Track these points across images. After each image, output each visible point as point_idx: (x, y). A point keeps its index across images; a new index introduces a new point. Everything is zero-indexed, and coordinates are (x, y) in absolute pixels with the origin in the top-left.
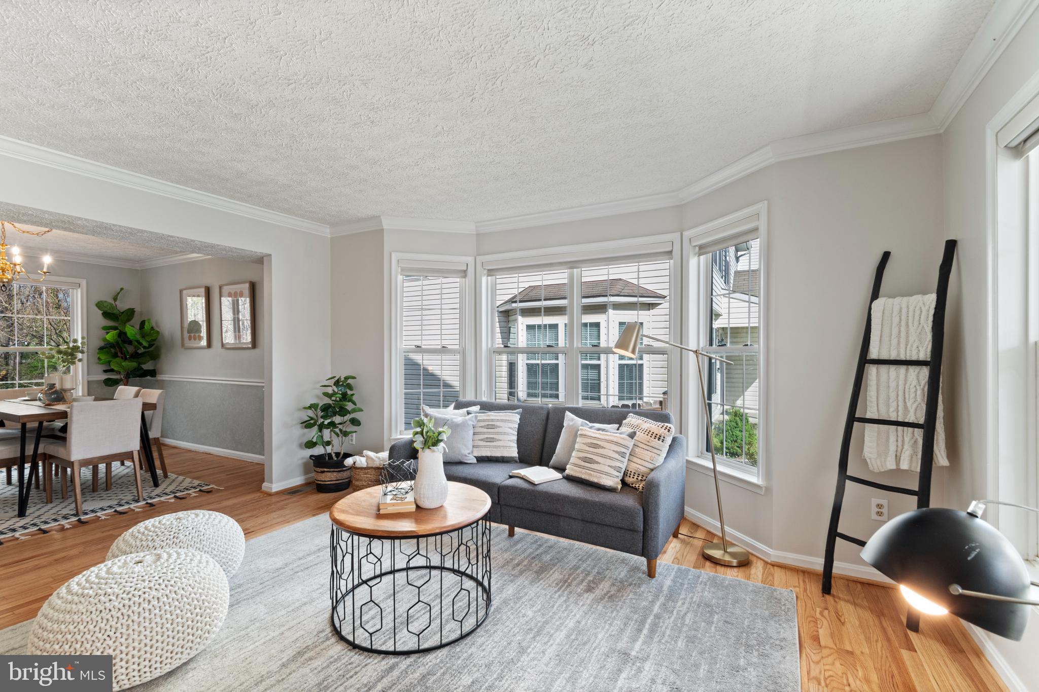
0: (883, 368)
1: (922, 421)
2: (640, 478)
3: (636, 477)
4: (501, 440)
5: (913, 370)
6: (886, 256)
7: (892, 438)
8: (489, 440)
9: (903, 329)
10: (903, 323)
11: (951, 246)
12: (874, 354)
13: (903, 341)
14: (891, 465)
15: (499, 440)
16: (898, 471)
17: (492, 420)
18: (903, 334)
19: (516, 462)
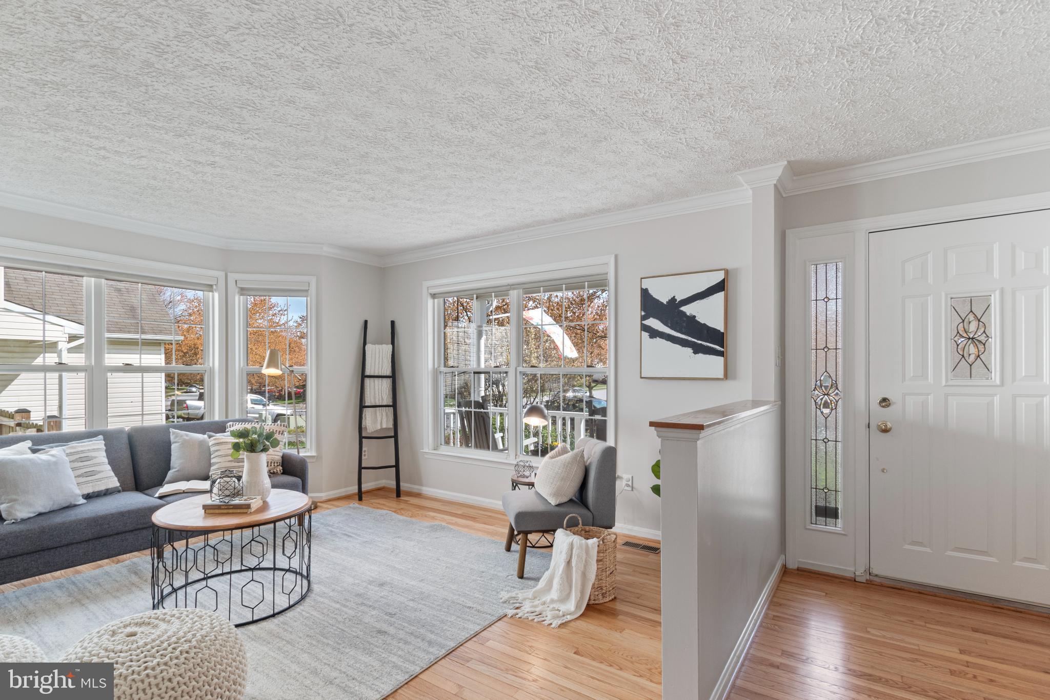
0: (372, 379)
1: (391, 404)
2: (276, 465)
3: (273, 465)
4: (103, 471)
5: (385, 380)
6: (366, 322)
7: (378, 414)
8: (89, 474)
9: (381, 360)
10: (381, 358)
11: (393, 323)
12: (368, 373)
13: (380, 366)
14: (379, 427)
15: (99, 472)
16: (382, 429)
17: (82, 452)
18: (381, 363)
19: (119, 492)
